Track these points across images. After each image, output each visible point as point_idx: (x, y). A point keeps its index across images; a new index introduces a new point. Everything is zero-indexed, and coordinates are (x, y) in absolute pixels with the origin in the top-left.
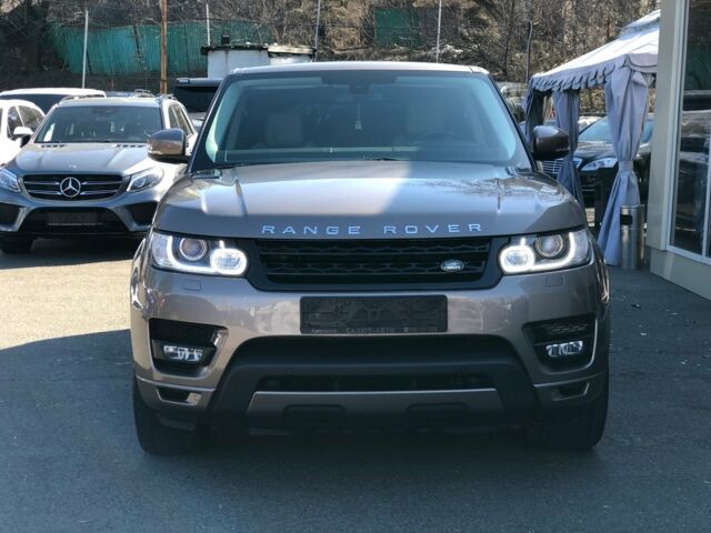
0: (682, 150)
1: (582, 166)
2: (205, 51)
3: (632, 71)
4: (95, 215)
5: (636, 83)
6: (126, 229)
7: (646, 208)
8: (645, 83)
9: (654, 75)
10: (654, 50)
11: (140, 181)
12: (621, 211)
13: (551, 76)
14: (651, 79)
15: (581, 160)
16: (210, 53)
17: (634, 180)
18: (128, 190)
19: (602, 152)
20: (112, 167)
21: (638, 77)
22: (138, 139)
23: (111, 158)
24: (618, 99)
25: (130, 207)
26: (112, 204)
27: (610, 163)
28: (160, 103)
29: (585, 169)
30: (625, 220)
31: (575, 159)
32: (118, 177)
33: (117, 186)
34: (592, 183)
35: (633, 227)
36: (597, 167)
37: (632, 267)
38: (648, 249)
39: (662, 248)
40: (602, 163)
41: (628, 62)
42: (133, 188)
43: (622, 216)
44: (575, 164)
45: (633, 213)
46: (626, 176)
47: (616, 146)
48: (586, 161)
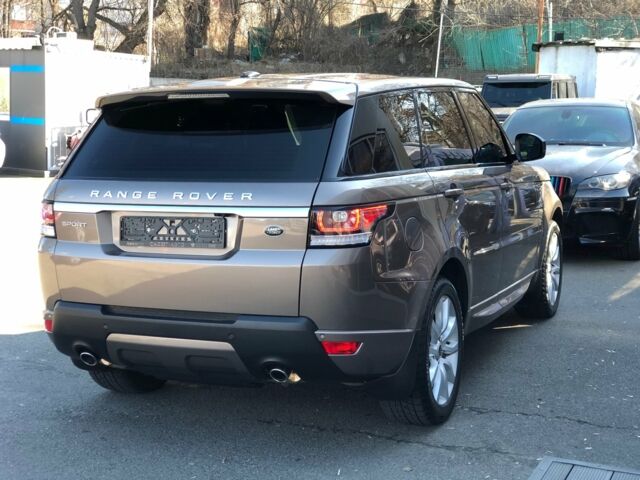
16: (541, 49)
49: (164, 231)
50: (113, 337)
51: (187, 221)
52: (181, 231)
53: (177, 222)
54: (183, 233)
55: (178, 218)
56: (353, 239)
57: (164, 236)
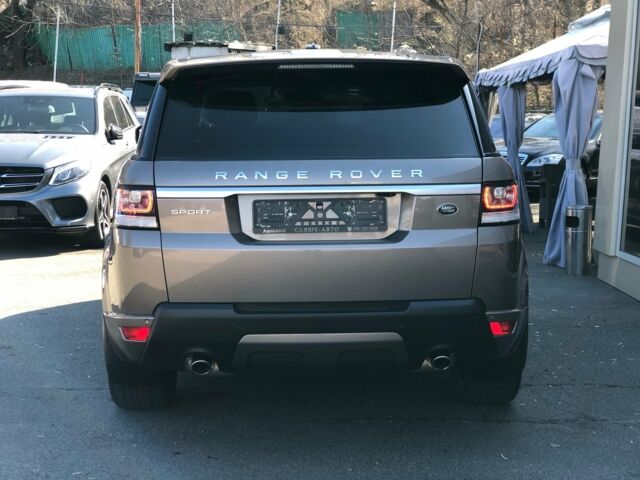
0: (634, 147)
1: (527, 162)
2: (169, 47)
3: (581, 64)
4: (15, 209)
5: (584, 76)
6: (48, 224)
7: (594, 209)
8: (594, 77)
9: (604, 68)
10: (604, 42)
11: (64, 174)
12: (567, 212)
13: (496, 71)
14: (600, 73)
15: (526, 156)
16: (173, 49)
17: (582, 180)
18: (51, 183)
19: (548, 148)
20: (34, 160)
21: (586, 70)
22: (70, 130)
23: (34, 150)
24: (565, 92)
25: (53, 201)
26: (34, 198)
27: (555, 159)
28: (95, 94)
29: (530, 164)
30: (572, 222)
31: (520, 155)
32: (41, 170)
33: (39, 179)
34: (537, 178)
35: (580, 230)
36: (542, 164)
37: (579, 272)
38: (596, 254)
39: (612, 253)
40: (548, 160)
41: (576, 54)
42: (56, 181)
43: (568, 218)
44: (521, 159)
45: (580, 214)
46: (573, 175)
47: (562, 143)
48: (532, 157)
49: (309, 215)
50: (248, 338)
51: (339, 203)
52: (331, 214)
53: (326, 205)
54: (335, 216)
55: (327, 200)
56: (505, 217)
57: (310, 220)
